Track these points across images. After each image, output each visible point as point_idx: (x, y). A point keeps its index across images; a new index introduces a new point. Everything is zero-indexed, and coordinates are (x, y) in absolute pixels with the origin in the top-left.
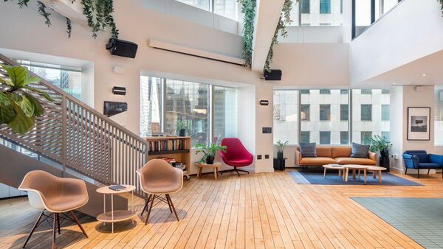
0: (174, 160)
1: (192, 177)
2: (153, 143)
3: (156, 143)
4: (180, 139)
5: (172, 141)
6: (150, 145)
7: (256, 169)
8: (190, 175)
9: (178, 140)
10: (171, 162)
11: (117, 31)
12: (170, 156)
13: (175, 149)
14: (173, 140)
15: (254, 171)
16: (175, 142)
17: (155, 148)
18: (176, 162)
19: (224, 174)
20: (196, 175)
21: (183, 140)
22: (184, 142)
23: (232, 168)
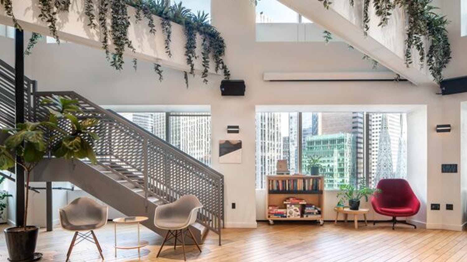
0: (304, 201)
1: (325, 222)
2: (280, 182)
3: (284, 182)
4: (313, 178)
5: (302, 180)
6: (277, 184)
7: (427, 224)
8: (324, 221)
9: (311, 180)
10: (301, 203)
11: (229, 72)
12: (299, 196)
13: (307, 189)
14: (304, 179)
15: (425, 225)
16: (307, 181)
17: (283, 188)
18: (307, 204)
19: (377, 225)
20: (334, 221)
21: (317, 179)
22: (319, 181)
23: (391, 218)
